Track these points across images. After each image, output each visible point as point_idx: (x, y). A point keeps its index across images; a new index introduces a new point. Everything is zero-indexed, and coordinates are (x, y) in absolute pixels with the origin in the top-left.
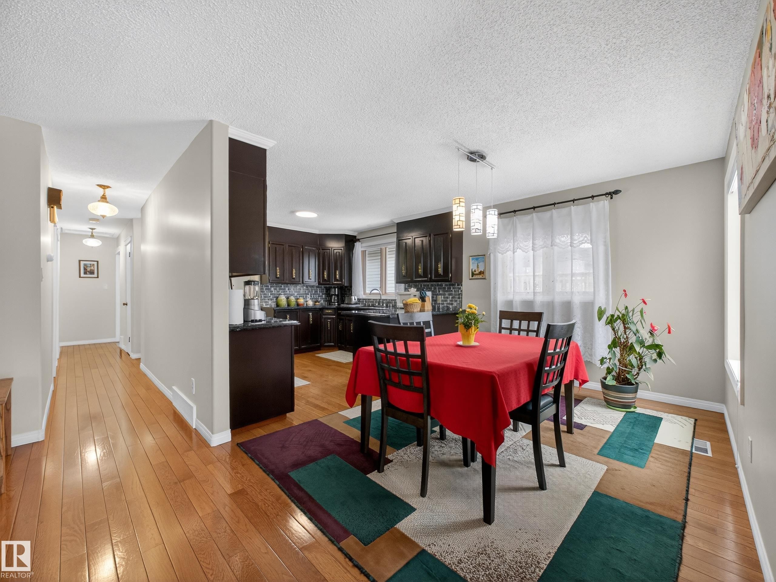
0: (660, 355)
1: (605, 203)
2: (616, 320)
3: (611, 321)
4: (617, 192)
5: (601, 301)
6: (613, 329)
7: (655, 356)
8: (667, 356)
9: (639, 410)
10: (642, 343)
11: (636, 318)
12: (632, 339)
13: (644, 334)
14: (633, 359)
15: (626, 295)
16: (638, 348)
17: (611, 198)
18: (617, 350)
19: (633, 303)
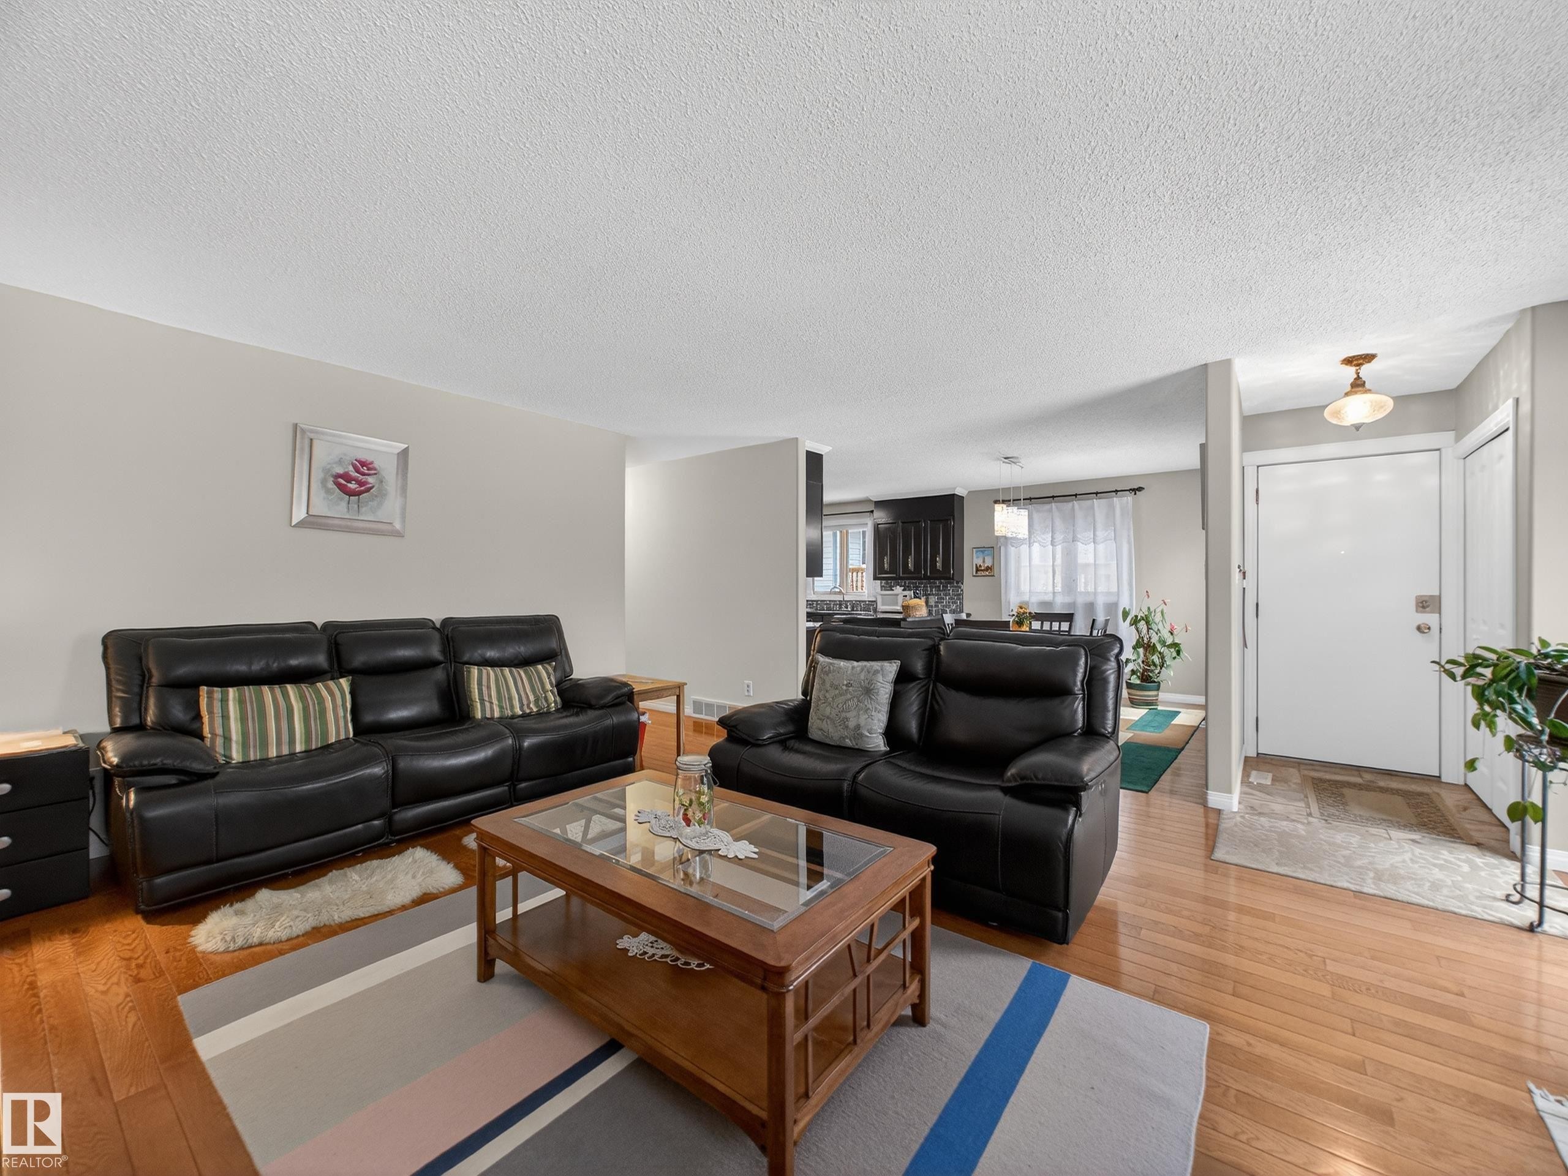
0: (1178, 652)
1: (1129, 499)
2: (1140, 620)
3: (1135, 622)
4: (1140, 489)
5: (1124, 603)
6: (1137, 630)
7: (1174, 654)
8: (1184, 654)
9: (1159, 708)
10: (1163, 643)
11: (1158, 618)
12: (1155, 639)
13: (1165, 634)
14: (1155, 658)
15: (1148, 596)
16: (1159, 647)
17: (1135, 494)
18: (1141, 650)
19: (1154, 603)
